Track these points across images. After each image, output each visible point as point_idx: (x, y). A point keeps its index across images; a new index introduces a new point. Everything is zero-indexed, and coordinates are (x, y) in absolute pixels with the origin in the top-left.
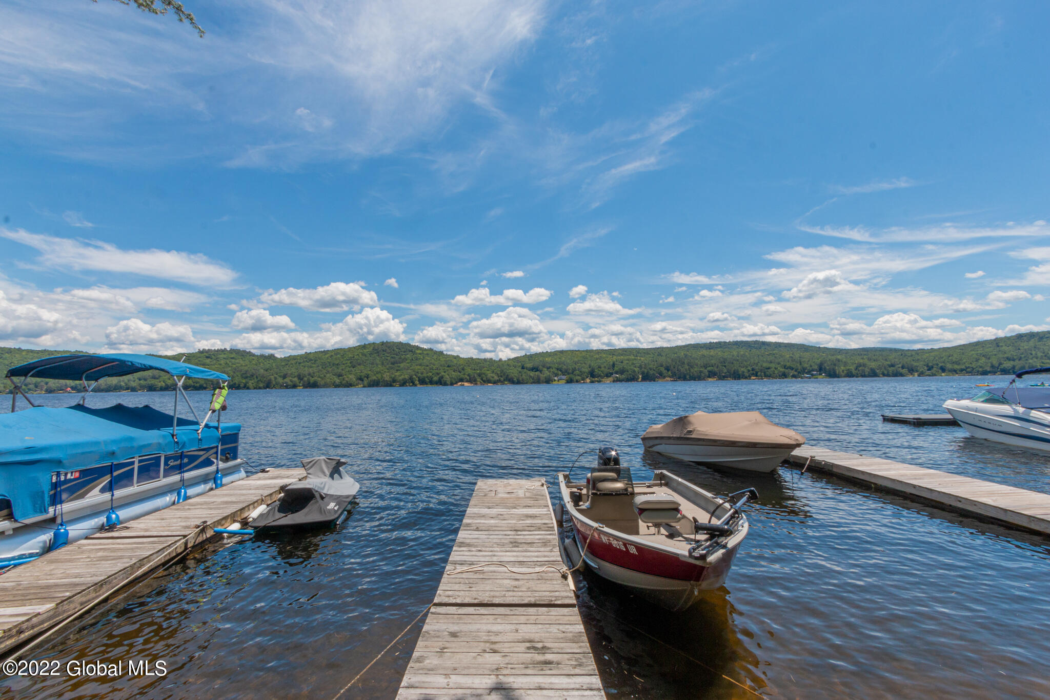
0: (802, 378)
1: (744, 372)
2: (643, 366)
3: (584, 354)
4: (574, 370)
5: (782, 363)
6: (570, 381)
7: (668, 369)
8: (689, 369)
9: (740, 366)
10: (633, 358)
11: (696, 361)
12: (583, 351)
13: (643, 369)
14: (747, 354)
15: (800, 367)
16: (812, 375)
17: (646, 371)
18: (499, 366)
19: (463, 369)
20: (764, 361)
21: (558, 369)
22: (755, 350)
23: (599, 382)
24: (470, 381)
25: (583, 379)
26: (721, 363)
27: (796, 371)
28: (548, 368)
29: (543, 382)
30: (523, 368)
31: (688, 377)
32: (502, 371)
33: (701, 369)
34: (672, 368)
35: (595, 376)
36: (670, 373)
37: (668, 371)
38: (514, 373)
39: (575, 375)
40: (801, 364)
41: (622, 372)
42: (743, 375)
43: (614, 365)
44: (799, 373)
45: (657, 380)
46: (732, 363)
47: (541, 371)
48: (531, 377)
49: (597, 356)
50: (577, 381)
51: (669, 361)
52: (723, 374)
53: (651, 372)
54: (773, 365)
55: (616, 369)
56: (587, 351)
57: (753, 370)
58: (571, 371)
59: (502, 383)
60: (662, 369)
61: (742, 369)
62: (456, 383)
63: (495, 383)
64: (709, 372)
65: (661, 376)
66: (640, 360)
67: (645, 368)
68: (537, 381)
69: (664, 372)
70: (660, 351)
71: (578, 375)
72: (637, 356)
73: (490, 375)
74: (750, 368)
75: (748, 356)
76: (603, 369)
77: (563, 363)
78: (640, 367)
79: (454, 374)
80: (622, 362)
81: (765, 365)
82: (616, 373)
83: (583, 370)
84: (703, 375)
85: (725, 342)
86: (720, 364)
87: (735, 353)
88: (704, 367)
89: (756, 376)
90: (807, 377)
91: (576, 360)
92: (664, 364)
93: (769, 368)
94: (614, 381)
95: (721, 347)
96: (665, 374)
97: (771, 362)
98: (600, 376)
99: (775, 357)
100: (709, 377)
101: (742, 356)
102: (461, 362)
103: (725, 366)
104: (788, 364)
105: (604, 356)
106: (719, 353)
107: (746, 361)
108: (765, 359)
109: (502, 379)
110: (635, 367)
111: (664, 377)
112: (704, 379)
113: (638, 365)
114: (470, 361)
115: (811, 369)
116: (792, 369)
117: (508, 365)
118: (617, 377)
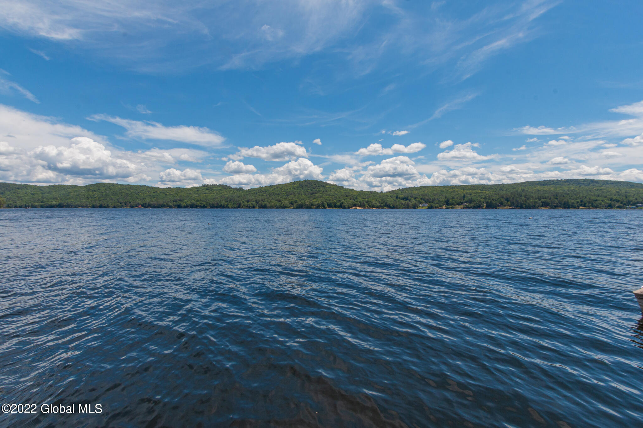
0: (627, 209)
1: (573, 203)
2: (487, 197)
3: (441, 189)
4: (434, 200)
5: (609, 197)
6: (431, 207)
7: (507, 200)
8: (525, 200)
9: (570, 198)
10: (479, 191)
11: (532, 194)
12: (441, 186)
13: (487, 200)
14: (576, 189)
15: (625, 200)
16: (637, 206)
17: (489, 201)
18: (380, 197)
19: (356, 198)
20: (592, 195)
21: (422, 199)
22: (584, 186)
23: (452, 208)
24: (360, 206)
25: (440, 206)
26: (554, 196)
27: (621, 203)
28: (415, 198)
29: (411, 208)
30: (397, 198)
31: (524, 206)
32: (382, 200)
33: (536, 201)
34: (511, 199)
35: (449, 204)
36: (509, 203)
37: (508, 201)
38: (390, 201)
39: (434, 203)
40: (626, 198)
41: (470, 201)
42: (573, 206)
43: (464, 197)
44: (624, 204)
45: (498, 207)
46: (564, 196)
47: (410, 200)
48: (402, 204)
49: (452, 190)
50: (436, 208)
51: (509, 194)
52: (555, 205)
53: (494, 202)
54: (598, 198)
55: (466, 199)
56: (444, 187)
57: (581, 201)
58: (431, 200)
59: (383, 207)
60: (503, 200)
61: (572, 201)
62: (352, 207)
63: (377, 207)
64: (543, 202)
65: (502, 205)
66: (485, 193)
67: (489, 199)
68: (407, 207)
69: (505, 202)
70: (501, 187)
71: (437, 203)
72: (482, 190)
73: (374, 202)
74: (579, 200)
75: (578, 191)
76: (455, 199)
77: (426, 195)
78: (485, 198)
79: (351, 201)
80: (471, 195)
81: (593, 198)
82: (466, 202)
83: (441, 200)
84: (537, 205)
85: (557, 180)
86: (552, 197)
87: (566, 189)
88: (539, 199)
89: (584, 206)
90: (631, 208)
91: (435, 192)
92: (504, 196)
93: (596, 200)
94: (464, 208)
95: (554, 184)
96: (505, 204)
97: (598, 196)
98: (453, 204)
99: (603, 192)
100: (542, 206)
101: (572, 191)
102: (355, 194)
103: (557, 199)
104: (614, 198)
105: (457, 190)
106: (552, 188)
107: (576, 195)
108: (593, 194)
109: (382, 205)
110: (481, 198)
111: (505, 206)
112: (538, 208)
113: (483, 197)
114: (361, 193)
115: (636, 201)
116: (618, 201)
117: (387, 196)
118: (466, 205)
